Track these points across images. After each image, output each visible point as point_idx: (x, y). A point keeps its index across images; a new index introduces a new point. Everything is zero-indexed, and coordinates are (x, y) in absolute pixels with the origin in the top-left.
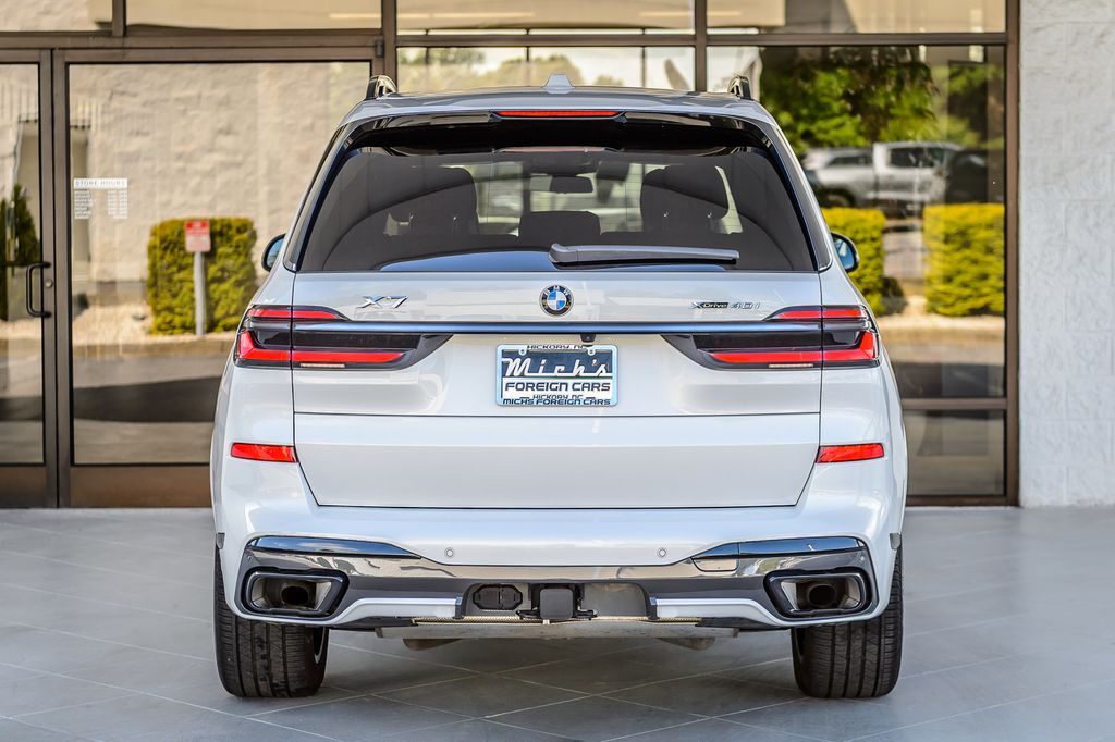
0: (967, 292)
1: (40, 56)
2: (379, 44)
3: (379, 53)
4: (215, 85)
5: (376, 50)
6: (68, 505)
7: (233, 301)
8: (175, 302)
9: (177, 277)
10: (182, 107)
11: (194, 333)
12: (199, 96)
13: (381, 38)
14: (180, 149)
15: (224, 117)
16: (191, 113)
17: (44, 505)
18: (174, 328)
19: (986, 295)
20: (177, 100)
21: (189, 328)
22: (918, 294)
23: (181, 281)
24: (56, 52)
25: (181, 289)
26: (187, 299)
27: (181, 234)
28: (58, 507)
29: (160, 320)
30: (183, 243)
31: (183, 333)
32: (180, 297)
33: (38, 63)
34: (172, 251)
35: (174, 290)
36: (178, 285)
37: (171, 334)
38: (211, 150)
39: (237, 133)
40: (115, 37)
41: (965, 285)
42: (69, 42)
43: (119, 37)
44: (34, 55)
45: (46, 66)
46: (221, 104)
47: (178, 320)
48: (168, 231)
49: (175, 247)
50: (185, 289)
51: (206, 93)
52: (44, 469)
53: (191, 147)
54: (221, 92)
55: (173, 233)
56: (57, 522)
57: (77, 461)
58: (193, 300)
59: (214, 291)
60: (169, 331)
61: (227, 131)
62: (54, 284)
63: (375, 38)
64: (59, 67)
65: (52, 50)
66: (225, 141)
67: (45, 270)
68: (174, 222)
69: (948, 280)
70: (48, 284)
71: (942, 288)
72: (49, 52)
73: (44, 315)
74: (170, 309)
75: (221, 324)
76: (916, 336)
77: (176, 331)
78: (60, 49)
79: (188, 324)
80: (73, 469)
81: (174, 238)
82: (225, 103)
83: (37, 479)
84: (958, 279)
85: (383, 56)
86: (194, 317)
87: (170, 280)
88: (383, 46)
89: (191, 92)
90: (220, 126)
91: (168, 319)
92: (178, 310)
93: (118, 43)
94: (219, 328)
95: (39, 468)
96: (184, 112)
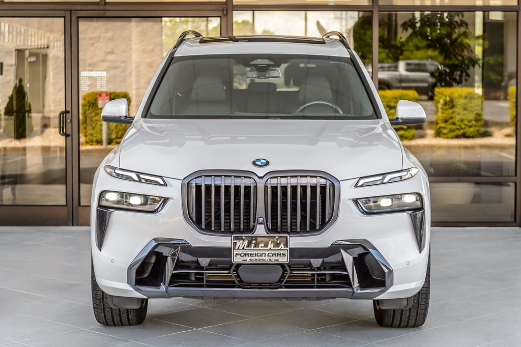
0: (454, 127)
1: (65, 14)
2: (225, 9)
3: (225, 13)
4: (107, 31)
5: (223, 12)
6: (78, 225)
7: (120, 130)
8: (94, 132)
9: (95, 119)
10: (92, 42)
11: (102, 145)
12: (99, 37)
13: (226, 6)
14: (90, 61)
15: (110, 46)
16: (96, 45)
17: (66, 225)
18: (93, 142)
19: (464, 128)
20: (90, 38)
21: (99, 142)
22: (431, 128)
23: (97, 120)
24: (72, 12)
25: (96, 124)
26: (98, 130)
27: (96, 100)
28: (73, 225)
29: (87, 139)
30: (97, 104)
31: (97, 144)
32: (96, 129)
33: (64, 17)
34: (92, 107)
35: (94, 125)
36: (95, 123)
37: (92, 145)
38: (104, 61)
39: (116, 54)
40: (101, 5)
41: (454, 124)
42: (79, 7)
43: (102, 5)
44: (62, 13)
45: (68, 19)
46: (109, 40)
47: (94, 139)
48: (90, 98)
49: (93, 106)
50: (98, 125)
51: (103, 35)
52: (66, 208)
53: (95, 60)
54: (109, 35)
55: (92, 99)
56: (72, 233)
57: (81, 204)
58: (101, 130)
59: (111, 126)
60: (91, 143)
61: (112, 53)
62: (71, 121)
63: (223, 6)
64: (74, 19)
65: (71, 11)
66: (111, 57)
67: (67, 114)
68: (93, 93)
69: (446, 121)
70: (68, 121)
71: (443, 125)
72: (69, 12)
73: (67, 135)
74: (91, 135)
75: (115, 141)
76: (432, 148)
77: (94, 143)
78: (75, 10)
79: (99, 140)
80: (80, 208)
81: (93, 101)
82: (112, 39)
83: (63, 212)
84: (451, 121)
85: (227, 15)
86: (102, 137)
87: (92, 120)
88: (227, 10)
89: (96, 35)
90: (109, 50)
91: (91, 138)
92: (95, 135)
93: (102, 8)
94: (114, 143)
95: (65, 207)
96: (93, 44)
